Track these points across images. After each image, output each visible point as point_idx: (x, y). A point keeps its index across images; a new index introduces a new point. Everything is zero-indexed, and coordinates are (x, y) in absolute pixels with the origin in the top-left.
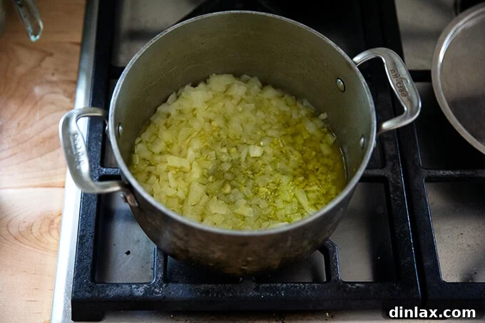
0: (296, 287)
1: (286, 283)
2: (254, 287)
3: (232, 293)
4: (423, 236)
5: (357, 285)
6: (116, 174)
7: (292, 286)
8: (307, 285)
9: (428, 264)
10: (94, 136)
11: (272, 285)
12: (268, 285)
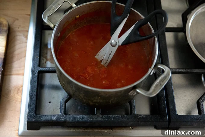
0: (118, 116)
1: (114, 115)
2: (101, 116)
3: (92, 119)
4: (169, 96)
5: (143, 116)
6: (45, 70)
7: (116, 116)
8: (122, 116)
9: (172, 107)
10: (36, 54)
11: (108, 116)
12: (107, 116)
